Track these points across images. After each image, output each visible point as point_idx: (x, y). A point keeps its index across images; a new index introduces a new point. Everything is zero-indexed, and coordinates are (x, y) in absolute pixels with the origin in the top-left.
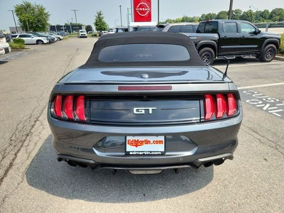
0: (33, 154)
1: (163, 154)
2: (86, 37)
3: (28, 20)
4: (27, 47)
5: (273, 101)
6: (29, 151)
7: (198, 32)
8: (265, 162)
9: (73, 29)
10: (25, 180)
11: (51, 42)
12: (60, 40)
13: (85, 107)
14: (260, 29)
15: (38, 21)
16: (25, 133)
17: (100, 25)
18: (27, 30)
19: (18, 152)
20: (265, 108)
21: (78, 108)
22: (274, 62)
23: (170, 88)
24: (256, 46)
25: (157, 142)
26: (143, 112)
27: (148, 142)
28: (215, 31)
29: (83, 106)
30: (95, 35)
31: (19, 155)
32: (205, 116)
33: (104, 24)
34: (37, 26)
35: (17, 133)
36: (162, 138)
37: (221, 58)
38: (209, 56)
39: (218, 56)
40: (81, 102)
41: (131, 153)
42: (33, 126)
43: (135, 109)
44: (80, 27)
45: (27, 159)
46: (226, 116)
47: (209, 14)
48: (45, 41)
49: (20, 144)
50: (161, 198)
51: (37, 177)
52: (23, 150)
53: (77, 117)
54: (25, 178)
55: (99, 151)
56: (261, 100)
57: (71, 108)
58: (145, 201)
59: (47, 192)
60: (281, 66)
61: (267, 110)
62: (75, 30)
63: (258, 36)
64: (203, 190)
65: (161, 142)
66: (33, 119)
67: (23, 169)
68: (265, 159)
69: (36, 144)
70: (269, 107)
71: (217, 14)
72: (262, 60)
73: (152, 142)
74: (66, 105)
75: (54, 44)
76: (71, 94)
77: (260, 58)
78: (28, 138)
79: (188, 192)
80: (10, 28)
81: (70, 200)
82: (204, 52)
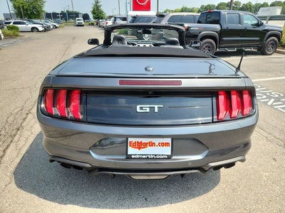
0: (24, 151)
1: (169, 158)
2: (83, 26)
3: (23, 7)
4: (21, 34)
5: (277, 96)
6: (19, 147)
7: (199, 22)
8: (274, 163)
9: (70, 18)
10: (14, 181)
11: (47, 29)
12: (56, 28)
13: (81, 103)
14: (263, 21)
15: (34, 8)
16: (16, 127)
17: (98, 14)
18: (21, 17)
19: (7, 148)
20: (270, 103)
21: (73, 104)
22: (275, 55)
23: (180, 83)
24: (258, 39)
25: (163, 144)
26: (148, 110)
27: (152, 144)
28: (217, 22)
29: (78, 102)
30: (93, 24)
31: (8, 151)
32: (218, 115)
33: (101, 12)
34: (32, 13)
35: (6, 126)
36: (169, 140)
37: (222, 50)
38: (210, 47)
39: (220, 48)
40: (76, 96)
41: (133, 157)
42: (24, 119)
43: (138, 107)
44: (77, 15)
45: (17, 156)
46: (241, 116)
47: (209, 5)
48: (41, 29)
49: (10, 139)
50: (165, 203)
51: (27, 178)
52: (12, 146)
53: (71, 115)
54: (13, 179)
55: (97, 154)
56: (265, 94)
57: (64, 104)
58: (147, 206)
59: (38, 195)
60: (282, 60)
61: (272, 106)
62: (72, 18)
63: (260, 29)
64: (210, 194)
65: (167, 144)
66: (25, 112)
67: (12, 168)
68: (274, 159)
69: (27, 139)
70: (274, 102)
71: (216, 5)
72: (263, 53)
73: (157, 144)
74: (59, 100)
75: (49, 32)
76: (64, 88)
77: (262, 51)
78: (19, 132)
79: (193, 196)
80: (4, 14)
81: (63, 206)
82: (205, 43)
